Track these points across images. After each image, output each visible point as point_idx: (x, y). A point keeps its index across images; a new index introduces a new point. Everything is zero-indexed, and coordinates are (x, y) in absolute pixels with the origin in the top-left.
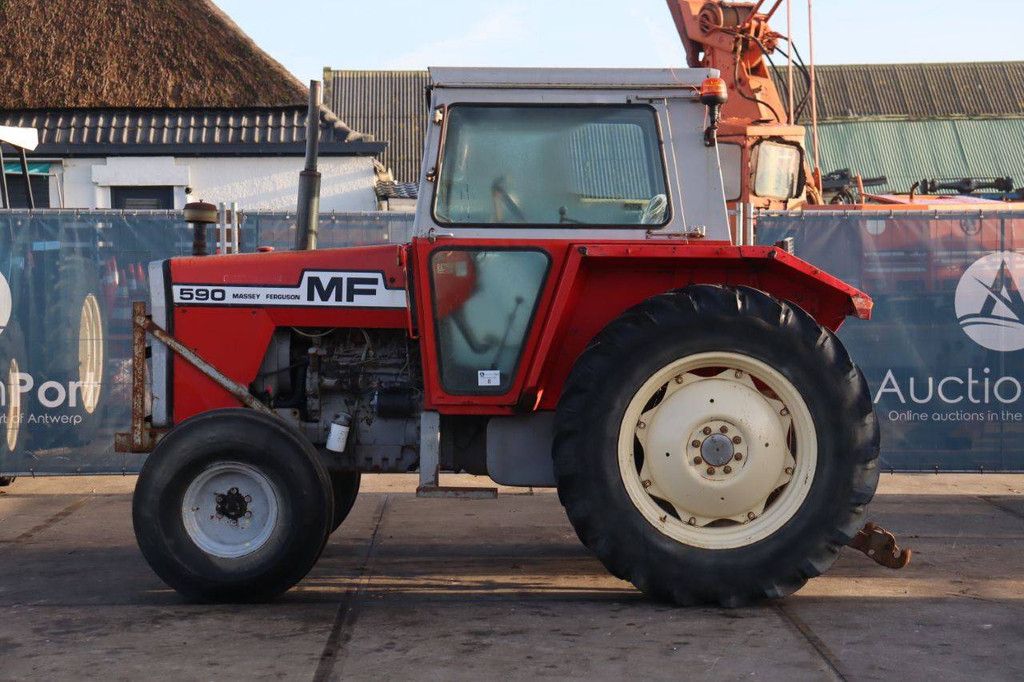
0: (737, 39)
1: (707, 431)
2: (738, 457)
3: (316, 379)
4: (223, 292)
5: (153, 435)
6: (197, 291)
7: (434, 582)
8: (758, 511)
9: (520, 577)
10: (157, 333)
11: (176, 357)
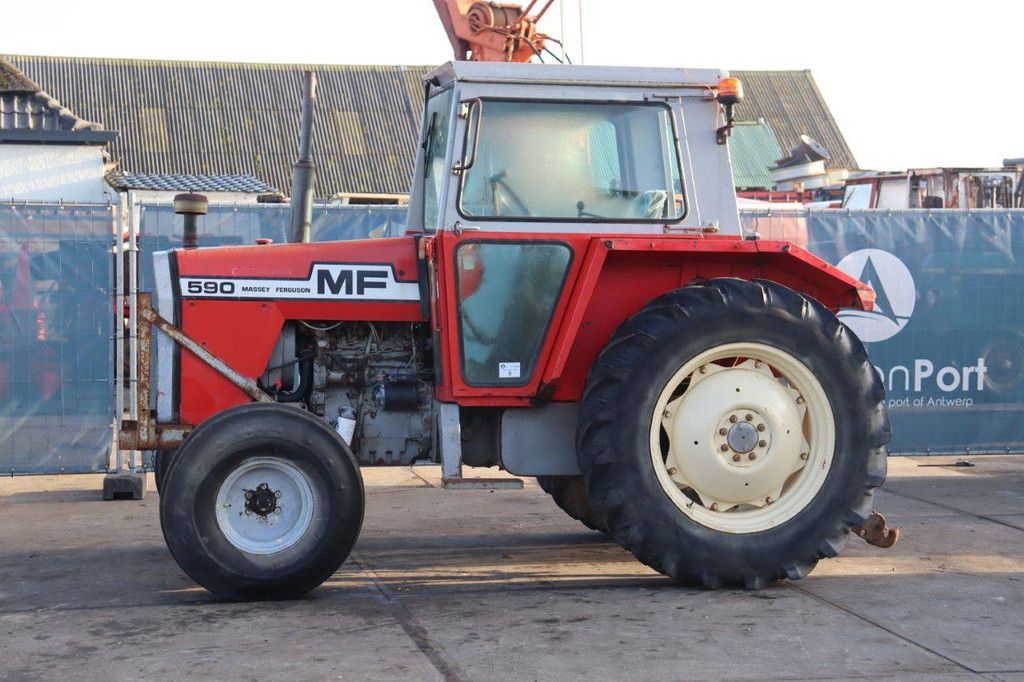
0: (509, 39)
1: (733, 420)
2: (762, 444)
3: (324, 374)
4: (232, 285)
5: (158, 432)
6: (206, 284)
7: (444, 574)
8: (774, 496)
9: (521, 566)
10: (164, 327)
11: (183, 352)
